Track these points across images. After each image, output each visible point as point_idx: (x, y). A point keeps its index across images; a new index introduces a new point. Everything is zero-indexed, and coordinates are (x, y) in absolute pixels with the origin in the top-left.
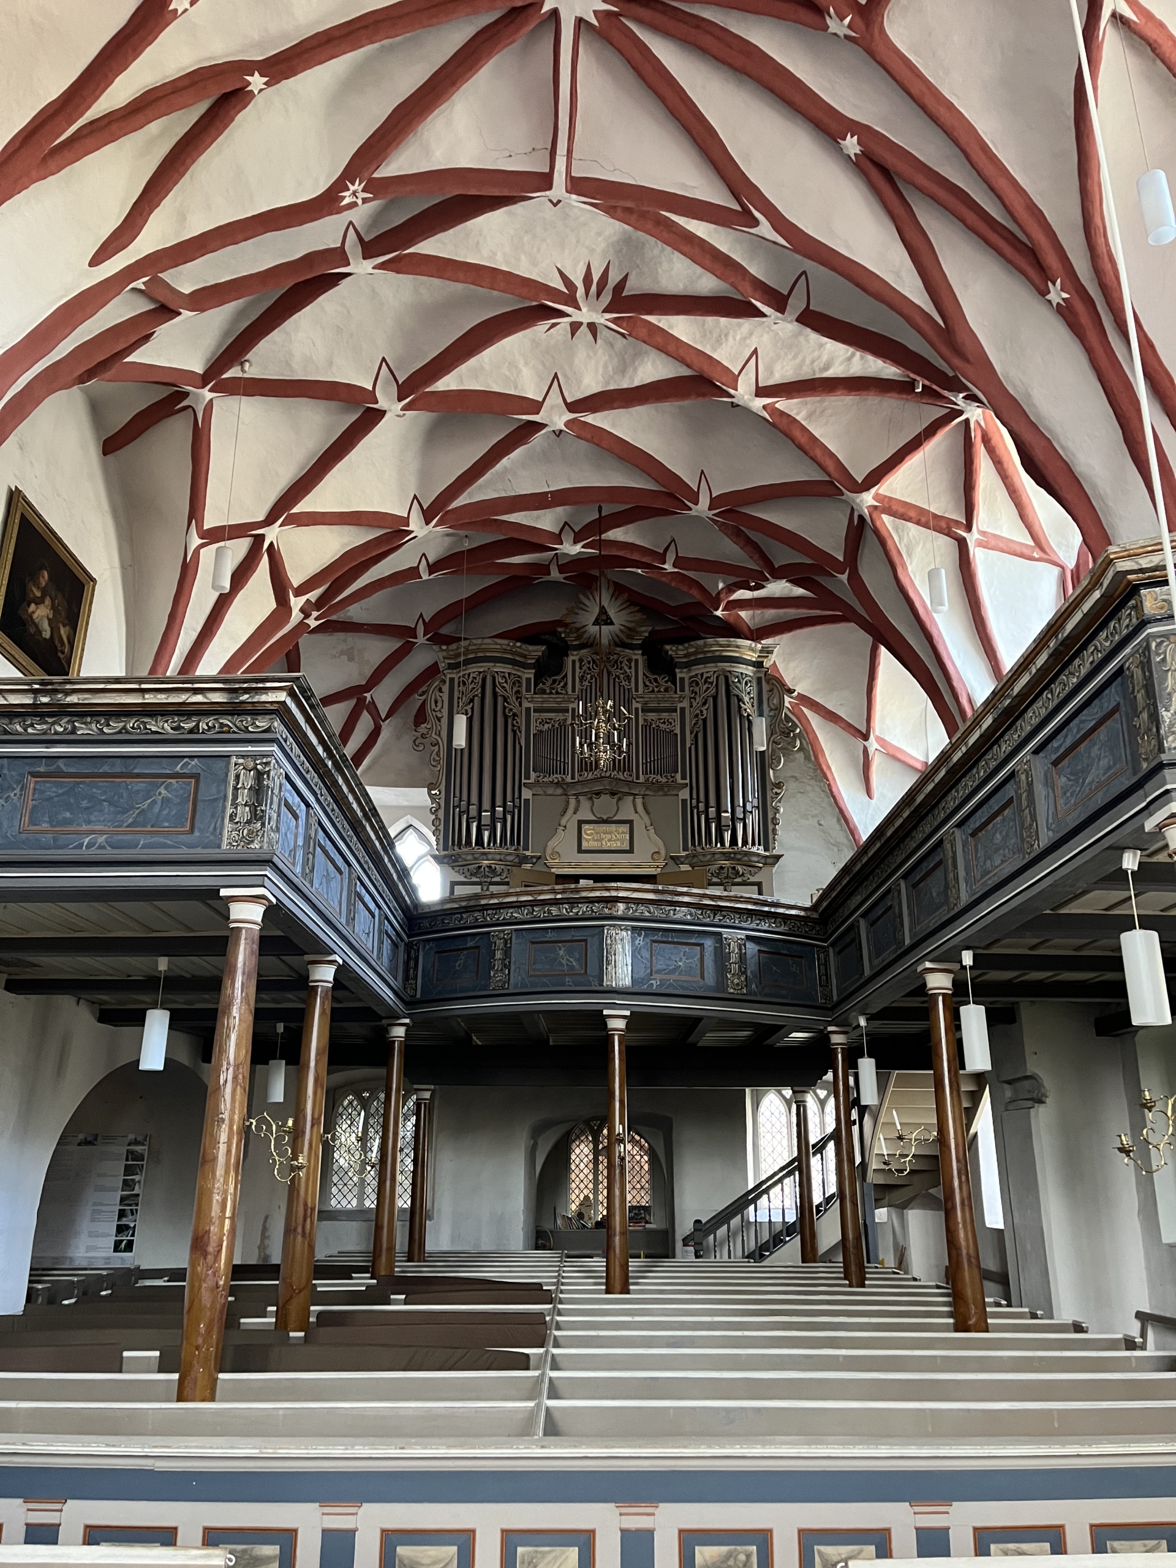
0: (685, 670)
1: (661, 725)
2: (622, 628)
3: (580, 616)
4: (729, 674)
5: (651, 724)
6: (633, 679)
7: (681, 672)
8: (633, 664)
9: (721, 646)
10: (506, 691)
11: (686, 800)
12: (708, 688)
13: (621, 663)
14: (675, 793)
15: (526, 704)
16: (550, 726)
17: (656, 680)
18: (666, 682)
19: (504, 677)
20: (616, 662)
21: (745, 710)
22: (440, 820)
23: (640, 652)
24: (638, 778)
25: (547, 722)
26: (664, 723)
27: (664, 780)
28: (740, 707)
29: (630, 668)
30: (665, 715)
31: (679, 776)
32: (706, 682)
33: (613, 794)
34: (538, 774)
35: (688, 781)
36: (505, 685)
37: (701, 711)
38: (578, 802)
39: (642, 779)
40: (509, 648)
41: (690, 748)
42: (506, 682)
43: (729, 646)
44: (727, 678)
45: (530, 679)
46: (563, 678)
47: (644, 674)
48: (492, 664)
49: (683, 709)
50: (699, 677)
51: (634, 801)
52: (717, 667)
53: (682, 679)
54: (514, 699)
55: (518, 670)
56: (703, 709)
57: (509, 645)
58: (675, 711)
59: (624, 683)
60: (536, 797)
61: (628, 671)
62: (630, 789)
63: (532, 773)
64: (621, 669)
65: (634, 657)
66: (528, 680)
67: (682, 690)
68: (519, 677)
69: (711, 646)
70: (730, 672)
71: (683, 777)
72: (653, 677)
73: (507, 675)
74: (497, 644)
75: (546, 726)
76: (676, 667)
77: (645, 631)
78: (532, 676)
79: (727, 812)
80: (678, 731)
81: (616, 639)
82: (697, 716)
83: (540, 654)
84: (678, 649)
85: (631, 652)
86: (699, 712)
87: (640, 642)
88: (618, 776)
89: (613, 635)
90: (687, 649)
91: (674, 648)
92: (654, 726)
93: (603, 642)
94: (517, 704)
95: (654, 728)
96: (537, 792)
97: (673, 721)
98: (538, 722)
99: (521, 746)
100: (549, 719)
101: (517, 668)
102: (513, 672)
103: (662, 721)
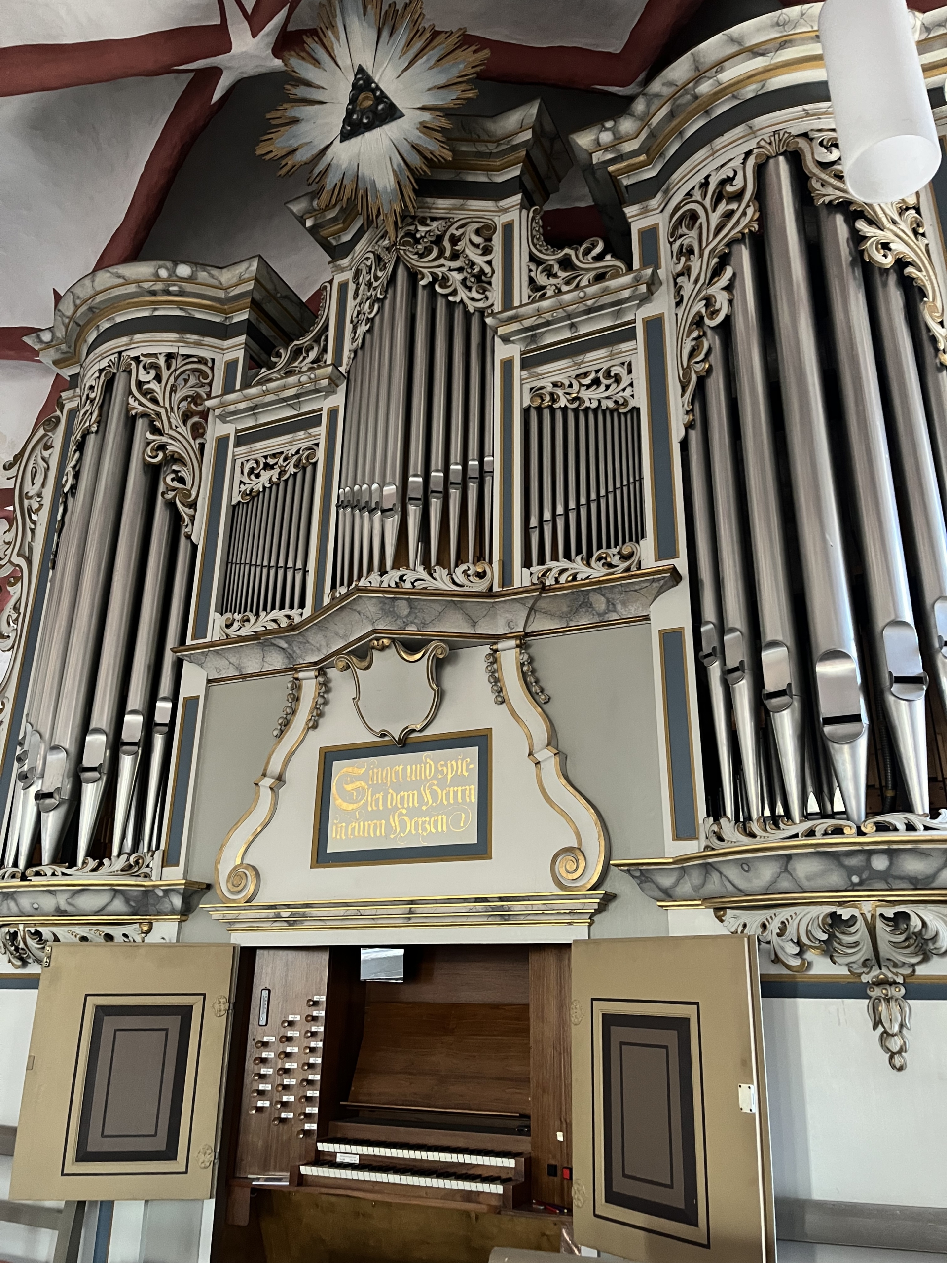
0: (654, 203)
1: (585, 394)
2: (427, 116)
3: (302, 128)
4: (802, 143)
5: (554, 398)
6: (497, 281)
7: (645, 211)
8: (497, 241)
9: (755, 51)
10: (155, 401)
12: (729, 215)
13: (454, 240)
14: (634, 610)
15: (216, 429)
16: (275, 473)
17: (566, 264)
18: (599, 258)
19: (156, 366)
20: (438, 240)
21: (886, 246)
23: (518, 198)
25: (267, 467)
26: (596, 382)
27: (598, 571)
28: (857, 238)
29: (487, 251)
30: (596, 359)
31: (646, 550)
32: (718, 198)
33: (412, 646)
35: (681, 564)
37: (709, 301)
38: (325, 686)
40: (159, 286)
41: (684, 444)
43: (784, 43)
44: (795, 159)
45: (236, 361)
46: (317, 340)
47: (532, 258)
48: (125, 340)
49: (654, 326)
50: (697, 195)
52: (753, 132)
53: (650, 235)
54: (176, 420)
55: (198, 344)
56: (717, 290)
57: (157, 278)
58: (630, 335)
59: (462, 294)
60: (213, 688)
61: (480, 260)
63: (213, 615)
64: (455, 256)
65: (500, 220)
66: (231, 366)
67: (651, 258)
68: (202, 360)
69: (719, 65)
70: (805, 135)
71: (665, 549)
72: (552, 258)
73: (162, 361)
75: (265, 476)
76: (622, 202)
77: (522, 129)
78: (240, 354)
79: (843, 655)
80: (641, 400)
81: (416, 161)
82: (698, 322)
83: (250, 286)
84: (619, 139)
85: (489, 204)
87: (516, 172)
89: (405, 149)
90: (645, 120)
91: (606, 137)
92: (563, 402)
93: (380, 186)
94: (186, 431)
95: (564, 410)
96: (218, 670)
97: (623, 371)
98: (246, 471)
99: (195, 547)
100: (274, 456)
101: (194, 338)
102: (183, 351)
103: (587, 381)
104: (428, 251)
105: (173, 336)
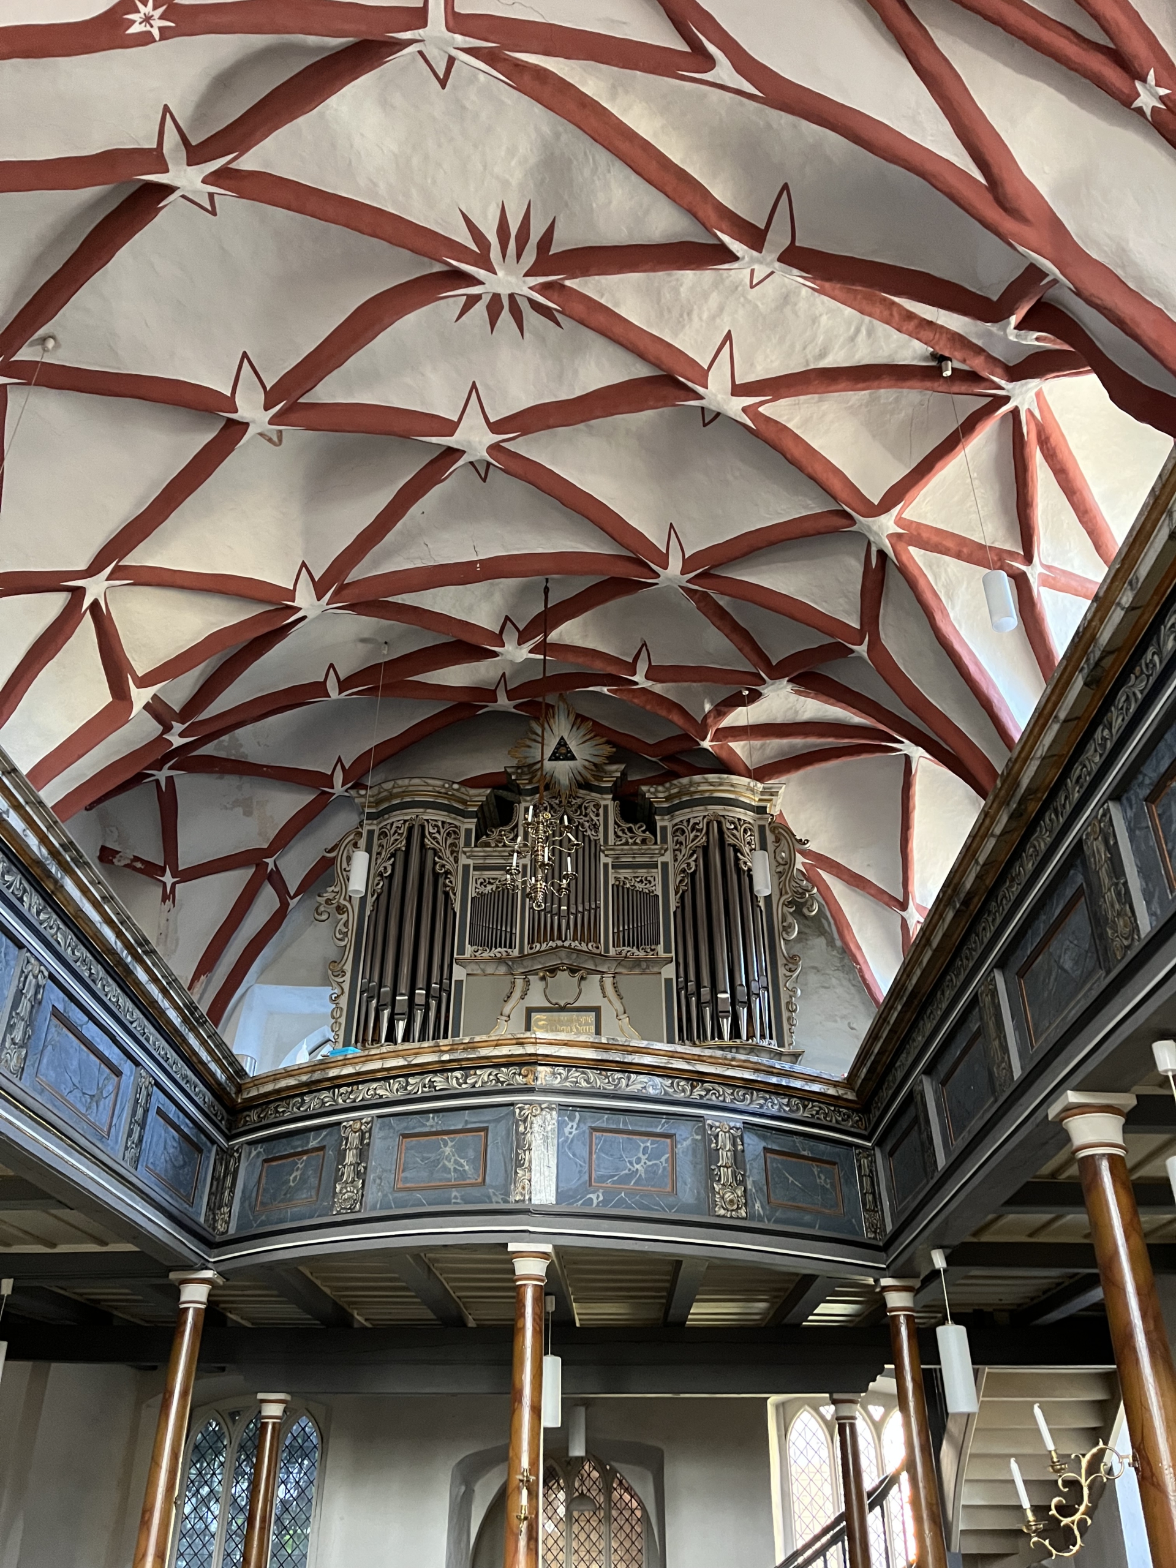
0: (666, 817)
1: (636, 884)
2: (586, 763)
3: (532, 750)
4: (722, 819)
5: (624, 883)
6: (601, 829)
7: (663, 820)
8: (601, 811)
9: (711, 784)
10: (438, 842)
11: (672, 979)
12: (697, 836)
13: (586, 808)
14: (656, 970)
15: (463, 860)
16: (494, 887)
17: (630, 830)
18: (644, 832)
19: (437, 826)
20: (580, 807)
21: (745, 863)
22: (341, 1009)
23: (610, 796)
24: (607, 950)
25: (490, 883)
26: (641, 881)
27: (642, 954)
28: (737, 859)
29: (598, 815)
30: (642, 872)
31: (660, 948)
32: (693, 829)
33: (573, 971)
34: (475, 947)
35: (673, 954)
36: (437, 835)
37: (689, 864)
38: (527, 983)
39: (612, 952)
40: (443, 790)
41: (675, 913)
42: (439, 832)
43: (721, 784)
44: (719, 823)
45: (471, 830)
46: (512, 829)
47: (616, 823)
48: (422, 810)
49: (665, 865)
50: (685, 823)
51: (601, 981)
52: (706, 810)
53: (664, 829)
54: (448, 852)
55: (455, 819)
56: (690, 861)
57: (443, 786)
58: (656, 867)
59: (589, 832)
60: (470, 978)
61: (595, 819)
62: (596, 966)
63: (468, 946)
64: (586, 815)
65: (603, 803)
66: (468, 832)
67: (664, 840)
68: (456, 827)
69: (699, 784)
70: (723, 816)
71: (667, 950)
72: (625, 826)
73: (440, 824)
74: (428, 785)
75: (489, 887)
76: (655, 814)
77: (616, 771)
78: (473, 827)
79: (725, 992)
80: (659, 892)
81: (579, 778)
82: (684, 871)
83: (484, 799)
84: (657, 791)
85: (599, 796)
86: (685, 866)
87: (610, 785)
88: (579, 948)
89: (575, 772)
90: (668, 789)
91: (652, 790)
92: (628, 886)
93: (562, 782)
94: (452, 859)
95: (628, 889)
96: (473, 970)
97: (652, 879)
98: (479, 882)
99: (455, 914)
100: (493, 879)
101: (453, 816)
102: (448, 821)
103: (638, 880)
104: (576, 811)
105: (446, 813)
